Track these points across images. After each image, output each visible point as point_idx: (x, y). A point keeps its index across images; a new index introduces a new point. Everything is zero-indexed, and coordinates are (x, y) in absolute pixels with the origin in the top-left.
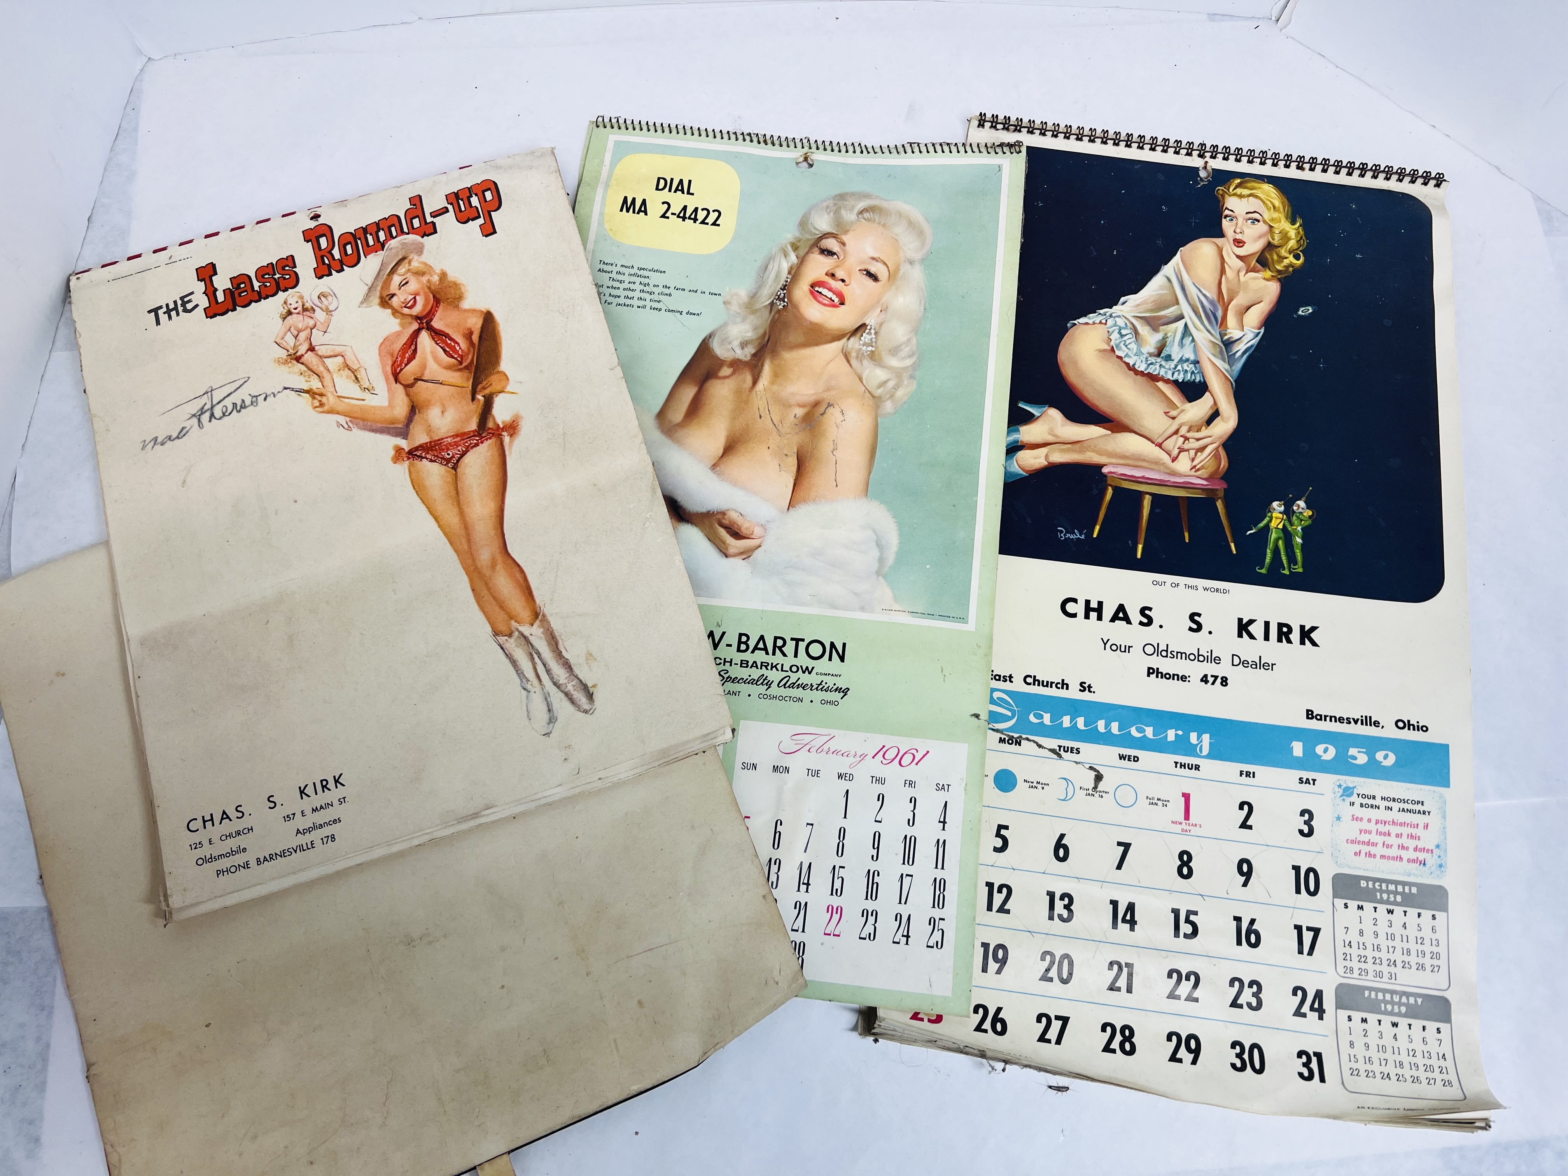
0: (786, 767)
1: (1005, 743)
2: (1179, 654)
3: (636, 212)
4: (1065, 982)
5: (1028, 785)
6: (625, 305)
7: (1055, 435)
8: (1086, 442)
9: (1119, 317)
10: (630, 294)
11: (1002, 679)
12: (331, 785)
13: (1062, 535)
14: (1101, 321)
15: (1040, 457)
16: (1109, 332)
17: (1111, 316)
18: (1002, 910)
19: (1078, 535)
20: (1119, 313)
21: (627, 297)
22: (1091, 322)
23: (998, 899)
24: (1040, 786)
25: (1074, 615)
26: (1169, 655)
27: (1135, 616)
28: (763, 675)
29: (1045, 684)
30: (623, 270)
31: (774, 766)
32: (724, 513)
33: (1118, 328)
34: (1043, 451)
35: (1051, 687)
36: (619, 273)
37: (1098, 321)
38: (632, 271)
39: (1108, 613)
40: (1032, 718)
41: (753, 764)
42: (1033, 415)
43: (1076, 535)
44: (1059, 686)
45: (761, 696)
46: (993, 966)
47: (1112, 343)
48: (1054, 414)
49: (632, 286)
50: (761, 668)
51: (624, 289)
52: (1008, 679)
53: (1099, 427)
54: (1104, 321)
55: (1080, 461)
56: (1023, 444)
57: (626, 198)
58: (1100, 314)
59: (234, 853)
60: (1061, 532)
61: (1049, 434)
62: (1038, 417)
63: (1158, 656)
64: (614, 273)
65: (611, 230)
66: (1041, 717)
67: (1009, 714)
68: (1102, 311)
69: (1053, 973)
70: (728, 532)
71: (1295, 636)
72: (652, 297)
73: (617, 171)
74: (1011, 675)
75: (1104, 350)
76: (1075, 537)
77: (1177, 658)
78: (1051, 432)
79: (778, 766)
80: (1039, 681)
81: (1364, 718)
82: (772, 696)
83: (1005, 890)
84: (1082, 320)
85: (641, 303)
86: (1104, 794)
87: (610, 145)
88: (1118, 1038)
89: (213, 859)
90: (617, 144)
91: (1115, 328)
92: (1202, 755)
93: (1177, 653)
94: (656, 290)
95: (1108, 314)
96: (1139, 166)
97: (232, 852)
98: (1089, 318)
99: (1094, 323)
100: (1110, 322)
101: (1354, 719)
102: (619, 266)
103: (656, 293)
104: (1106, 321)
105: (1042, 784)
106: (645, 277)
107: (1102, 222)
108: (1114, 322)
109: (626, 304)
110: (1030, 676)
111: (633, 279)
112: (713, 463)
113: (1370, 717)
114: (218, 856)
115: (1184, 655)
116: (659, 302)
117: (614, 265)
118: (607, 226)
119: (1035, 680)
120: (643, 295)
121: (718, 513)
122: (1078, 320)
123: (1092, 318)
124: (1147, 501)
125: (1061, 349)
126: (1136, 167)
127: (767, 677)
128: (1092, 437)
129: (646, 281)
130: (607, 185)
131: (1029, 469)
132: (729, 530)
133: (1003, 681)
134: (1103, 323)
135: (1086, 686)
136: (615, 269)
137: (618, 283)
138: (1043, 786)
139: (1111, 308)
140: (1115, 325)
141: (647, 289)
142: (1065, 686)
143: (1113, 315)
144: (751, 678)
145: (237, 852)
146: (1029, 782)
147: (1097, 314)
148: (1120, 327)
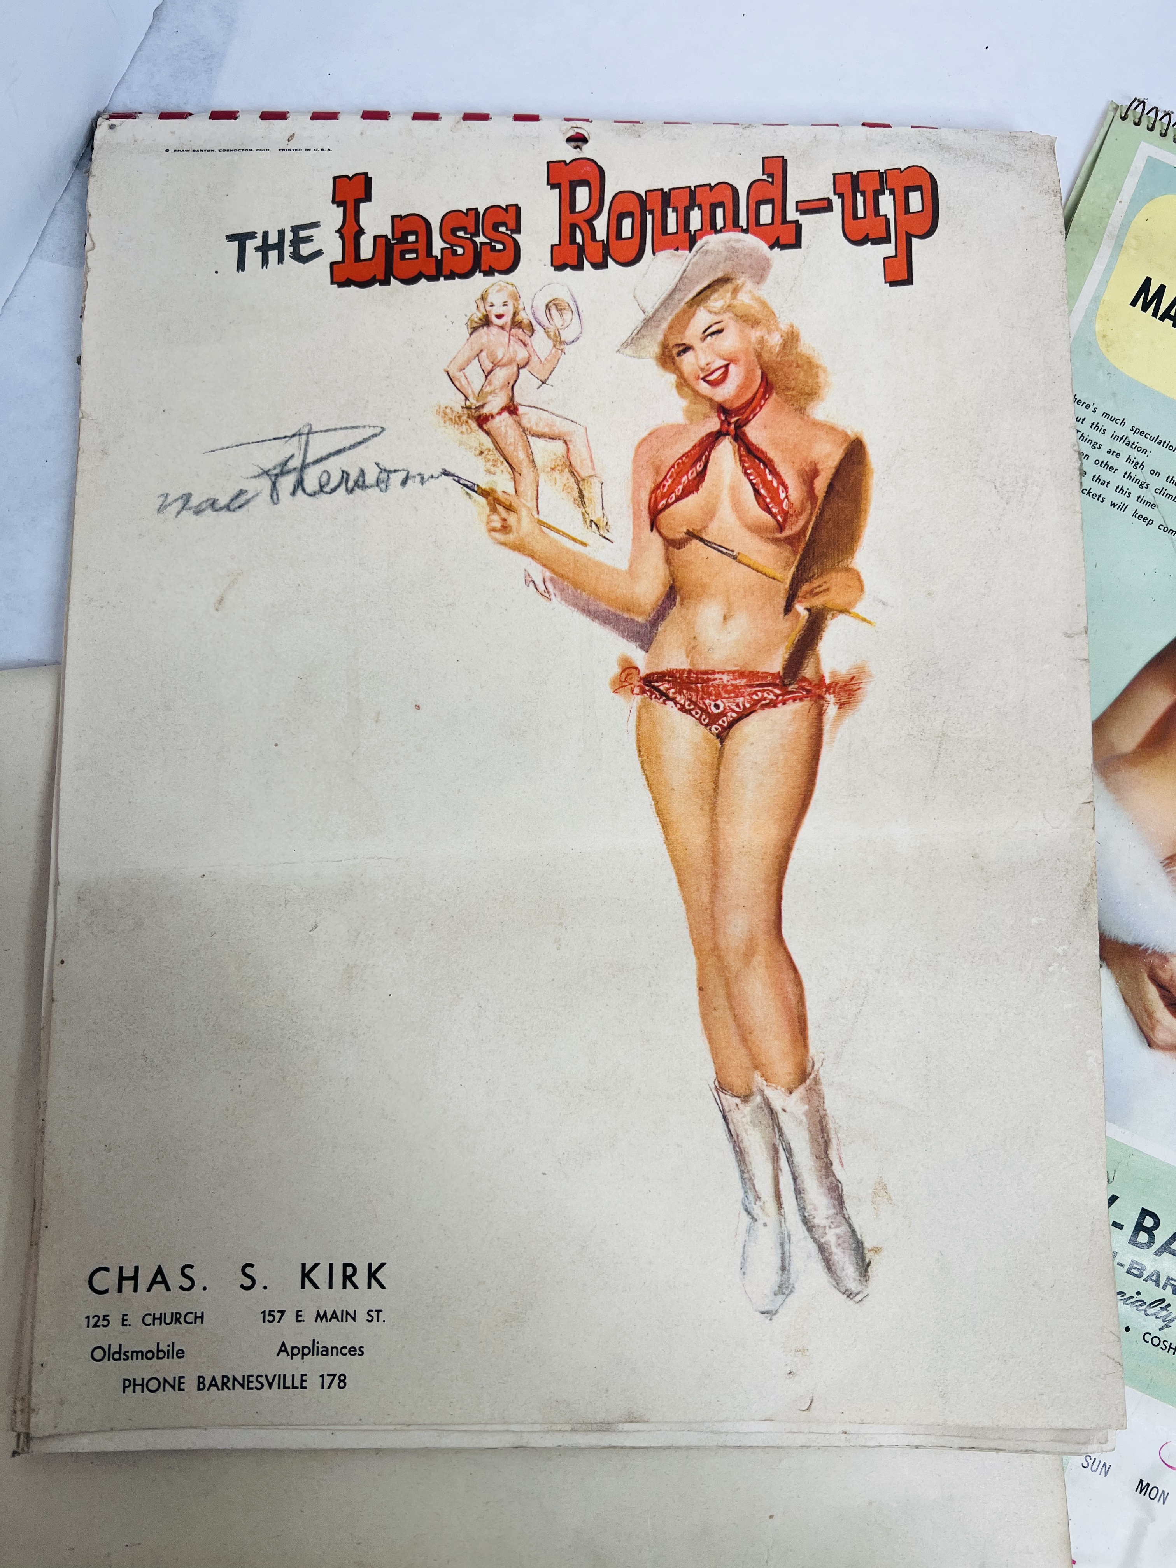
0: (1163, 1492)
3: (1159, 315)
6: (1089, 493)
10: (1106, 475)
12: (361, 1278)
21: (1097, 479)
28: (1163, 1301)
30: (1104, 422)
31: (1142, 1481)
32: (1164, 958)
36: (1095, 426)
38: (1121, 431)
41: (1105, 1464)
45: (1148, 1338)
49: (1112, 460)
50: (1164, 1288)
51: (1097, 462)
57: (1148, 281)
59: (161, 1354)
64: (1087, 423)
65: (1104, 336)
70: (1163, 997)
72: (1142, 492)
73: (1139, 219)
79: (1148, 1485)
82: (1168, 1345)
85: (1119, 499)
87: (1139, 164)
89: (123, 1357)
90: (1152, 164)
94: (1155, 482)
97: (158, 1351)
102: (1099, 412)
103: (1152, 488)
106: (1139, 449)
109: (1093, 491)
111: (1118, 446)
112: (1169, 854)
114: (133, 1352)
116: (1153, 506)
117: (1092, 408)
118: (1098, 327)
120: (1128, 484)
121: (1154, 953)
127: (1169, 1305)
129: (1139, 457)
130: (1119, 246)
132: (1167, 993)
136: (1091, 417)
137: (1089, 446)
141: (1137, 473)
144: (1139, 1298)
145: (167, 1354)
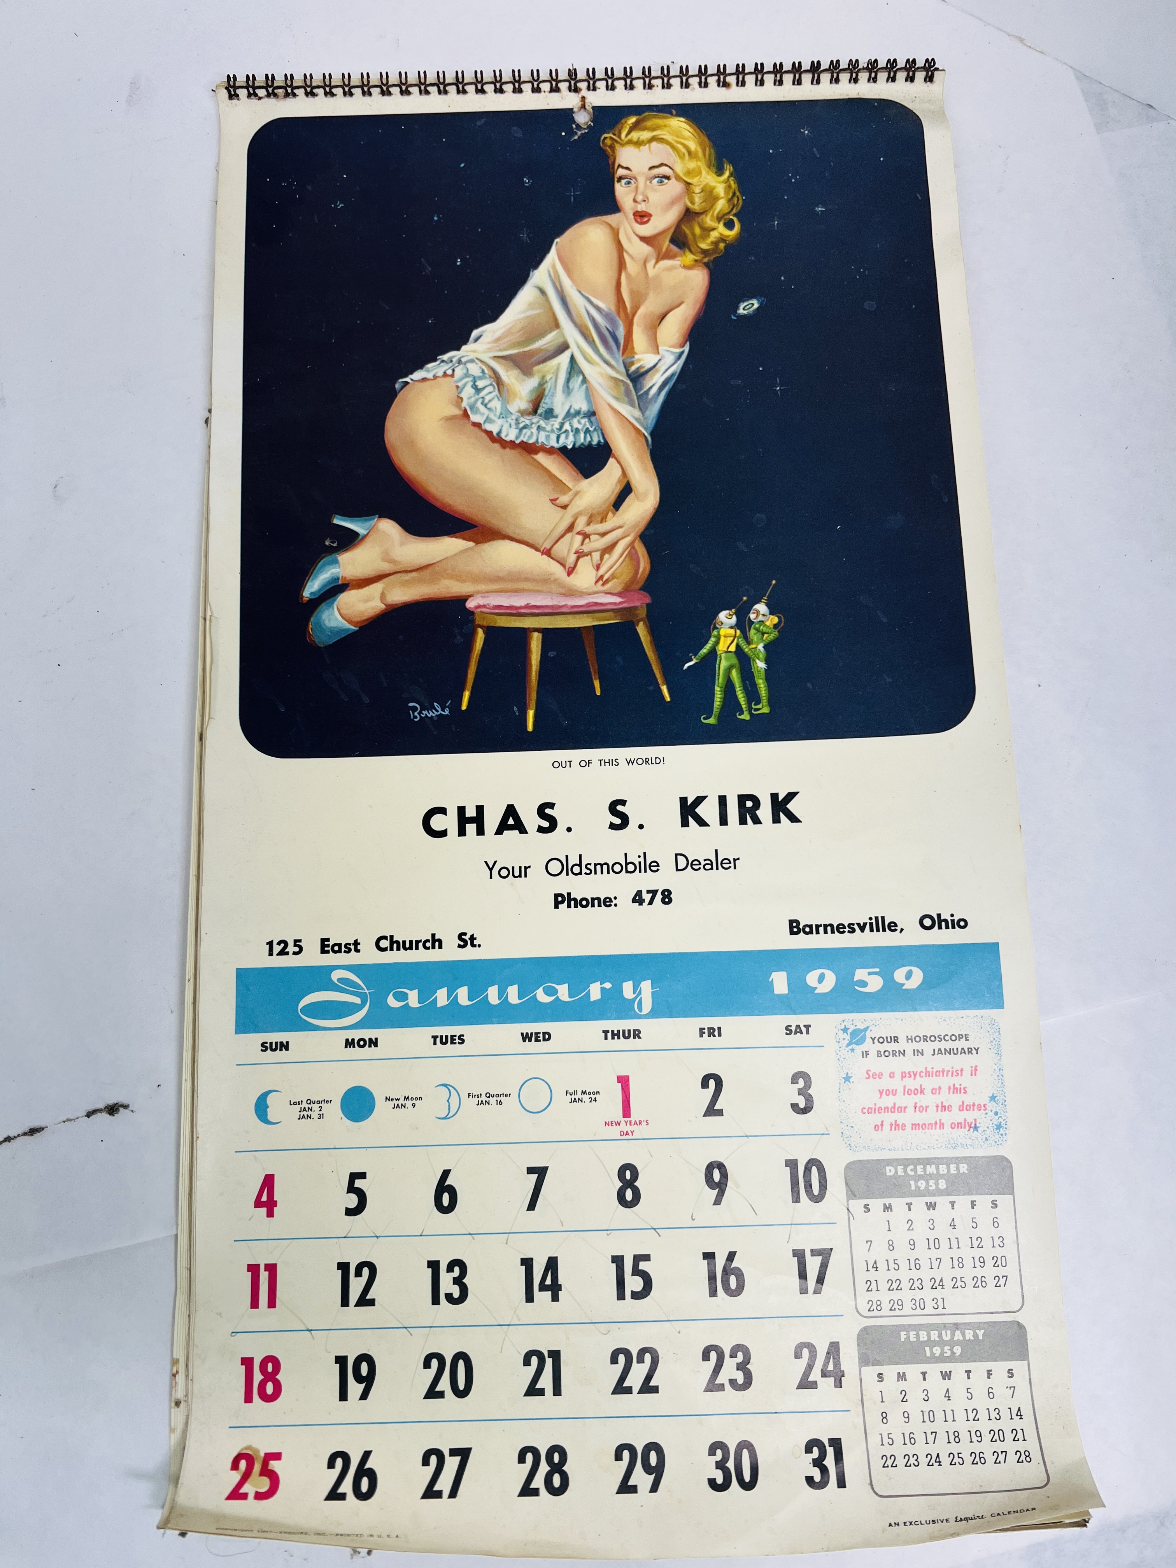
1: (354, 1047)
2: (599, 867)
4: (461, 1394)
5: (391, 1104)
7: (392, 561)
8: (438, 564)
9: (472, 361)
11: (343, 949)
13: (416, 714)
14: (445, 373)
15: (373, 598)
16: (457, 387)
17: (459, 362)
18: (364, 1301)
19: (439, 709)
20: (472, 356)
22: (430, 376)
23: (357, 1286)
24: (409, 1103)
25: (443, 834)
26: (584, 870)
27: (531, 820)
29: (407, 945)
33: (472, 379)
34: (376, 588)
35: (417, 948)
37: (440, 374)
39: (492, 821)
40: (392, 1002)
42: (357, 534)
43: (437, 711)
44: (429, 944)
46: (355, 1388)
47: (464, 404)
48: (388, 527)
52: (352, 947)
53: (456, 537)
54: (449, 372)
55: (432, 596)
56: (346, 582)
58: (443, 361)
60: (414, 709)
61: (384, 560)
62: (365, 537)
63: (567, 874)
66: (405, 997)
67: (358, 1000)
68: (445, 357)
69: (444, 1384)
71: (765, 812)
74: (356, 941)
75: (453, 418)
76: (436, 713)
77: (596, 873)
78: (386, 557)
80: (398, 942)
81: (873, 921)
83: (366, 1271)
84: (418, 375)
86: (503, 1099)
88: (544, 1468)
91: (467, 380)
92: (643, 1013)
93: (596, 865)
95: (454, 360)
96: (483, 121)
98: (428, 371)
99: (435, 377)
100: (459, 372)
101: (858, 924)
104: (453, 370)
105: (412, 1099)
107: (436, 218)
108: (465, 371)
110: (385, 938)
113: (883, 918)
115: (605, 867)
119: (392, 942)
122: (411, 376)
123: (432, 369)
124: (536, 643)
125: (389, 425)
126: (479, 123)
128: (448, 555)
131: (359, 619)
133: (345, 952)
134: (448, 376)
135: (467, 938)
138: (414, 1101)
139: (458, 349)
140: (467, 375)
142: (437, 944)
143: (463, 360)
146: (392, 1100)
147: (438, 362)
148: (474, 377)
